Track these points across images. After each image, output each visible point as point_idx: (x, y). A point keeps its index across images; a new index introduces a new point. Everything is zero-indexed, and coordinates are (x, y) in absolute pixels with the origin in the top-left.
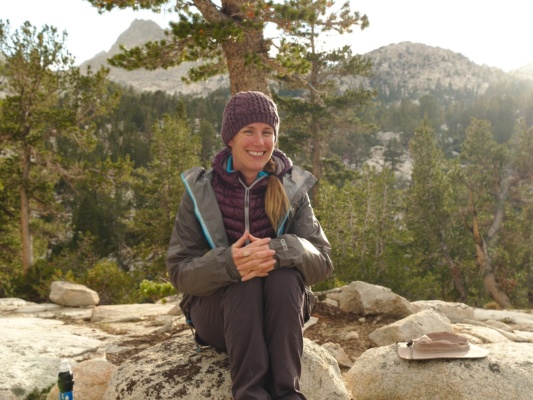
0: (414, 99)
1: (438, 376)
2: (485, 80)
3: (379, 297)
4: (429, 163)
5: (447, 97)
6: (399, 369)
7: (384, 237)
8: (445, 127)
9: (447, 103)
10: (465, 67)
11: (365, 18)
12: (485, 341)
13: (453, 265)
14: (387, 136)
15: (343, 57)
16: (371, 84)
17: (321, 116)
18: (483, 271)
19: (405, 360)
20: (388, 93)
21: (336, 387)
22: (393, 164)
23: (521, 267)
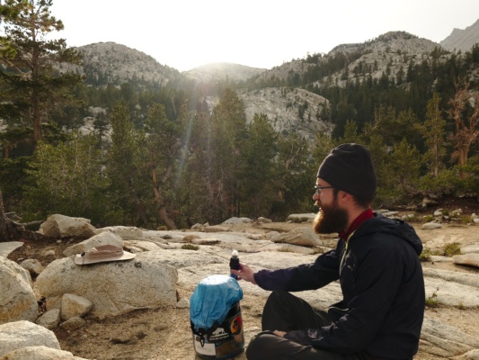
0: (117, 84)
1: (100, 274)
2: (167, 77)
3: (72, 225)
4: (123, 132)
5: (140, 86)
6: (74, 272)
7: (88, 183)
8: (138, 107)
9: (140, 90)
10: (153, 66)
11: (60, 22)
12: (144, 250)
13: (138, 202)
14: (97, 110)
15: (59, 47)
16: (85, 70)
17: (41, 91)
18: (159, 206)
19: (79, 265)
20: (97, 78)
21: (23, 288)
22: (101, 131)
23: (184, 203)
